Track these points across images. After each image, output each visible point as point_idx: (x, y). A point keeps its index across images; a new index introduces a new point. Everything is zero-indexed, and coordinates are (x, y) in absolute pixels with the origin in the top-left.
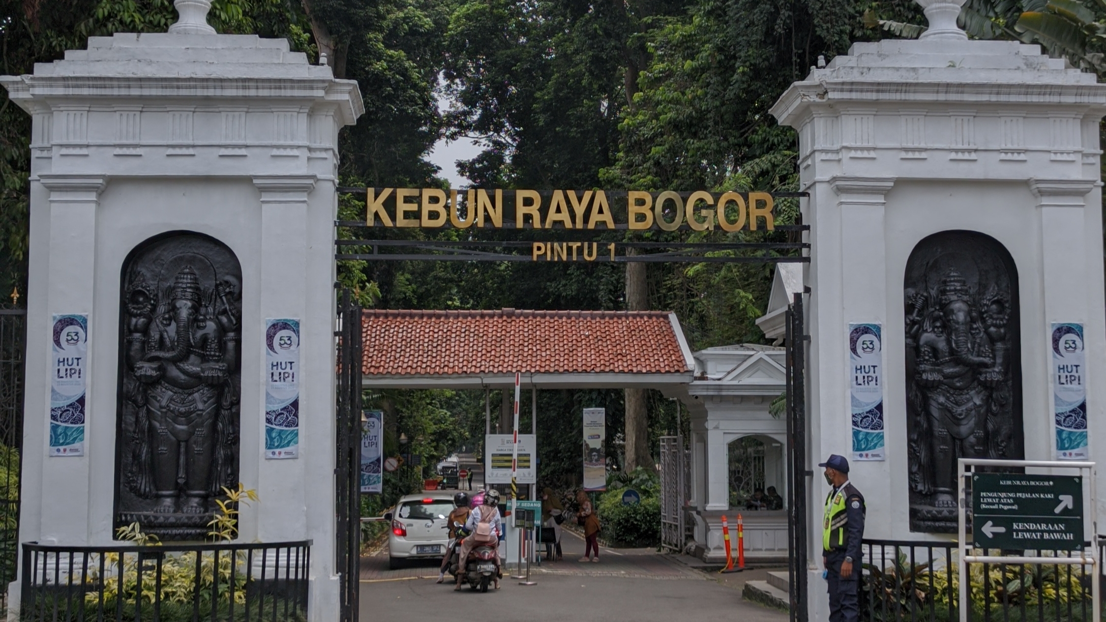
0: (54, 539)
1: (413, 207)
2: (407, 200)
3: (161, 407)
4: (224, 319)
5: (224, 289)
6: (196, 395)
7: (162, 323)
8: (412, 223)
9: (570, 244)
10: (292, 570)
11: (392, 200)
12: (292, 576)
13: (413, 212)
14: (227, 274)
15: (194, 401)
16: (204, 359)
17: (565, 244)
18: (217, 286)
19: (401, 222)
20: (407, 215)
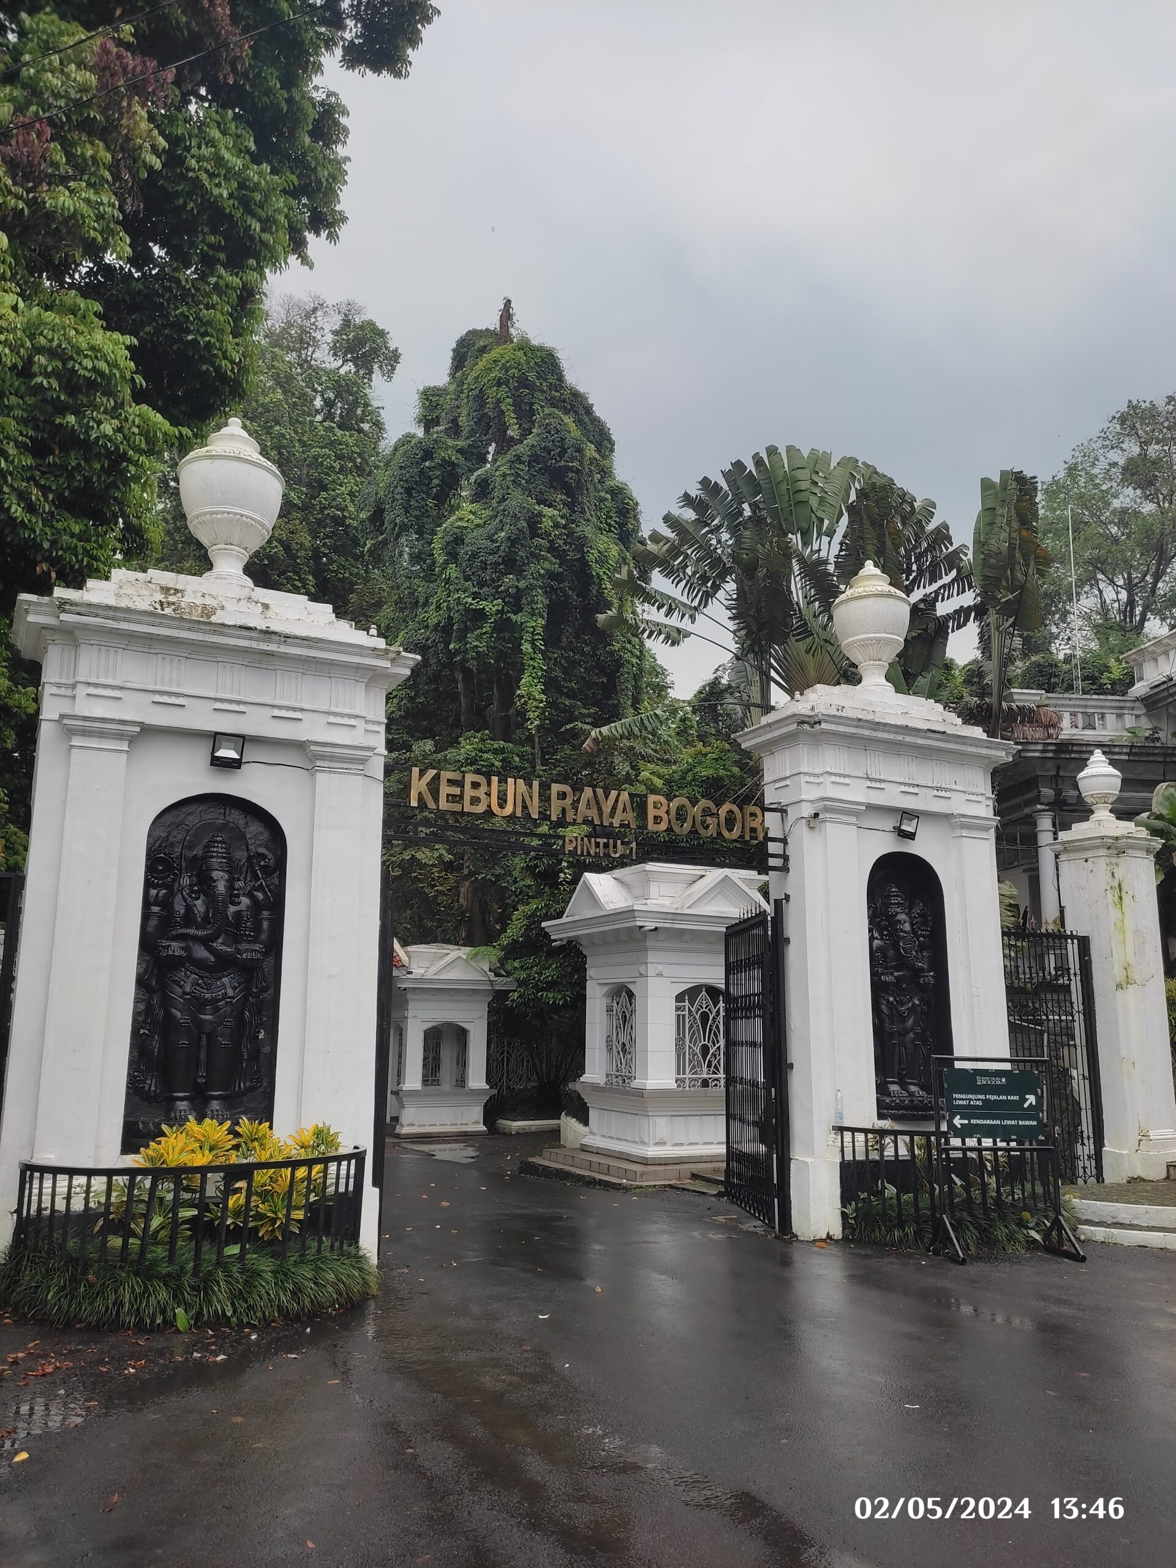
0: (52, 1156)
1: (457, 791)
2: (451, 782)
3: (185, 993)
4: (260, 896)
5: (259, 863)
6: (225, 980)
7: (190, 896)
8: (456, 807)
9: (598, 840)
10: (342, 1181)
11: (435, 781)
12: (342, 1189)
13: (454, 796)
14: (260, 845)
15: (224, 986)
16: (236, 939)
17: (593, 840)
18: (249, 858)
19: (443, 805)
20: (451, 798)
